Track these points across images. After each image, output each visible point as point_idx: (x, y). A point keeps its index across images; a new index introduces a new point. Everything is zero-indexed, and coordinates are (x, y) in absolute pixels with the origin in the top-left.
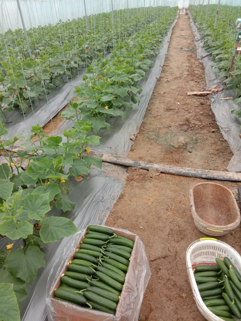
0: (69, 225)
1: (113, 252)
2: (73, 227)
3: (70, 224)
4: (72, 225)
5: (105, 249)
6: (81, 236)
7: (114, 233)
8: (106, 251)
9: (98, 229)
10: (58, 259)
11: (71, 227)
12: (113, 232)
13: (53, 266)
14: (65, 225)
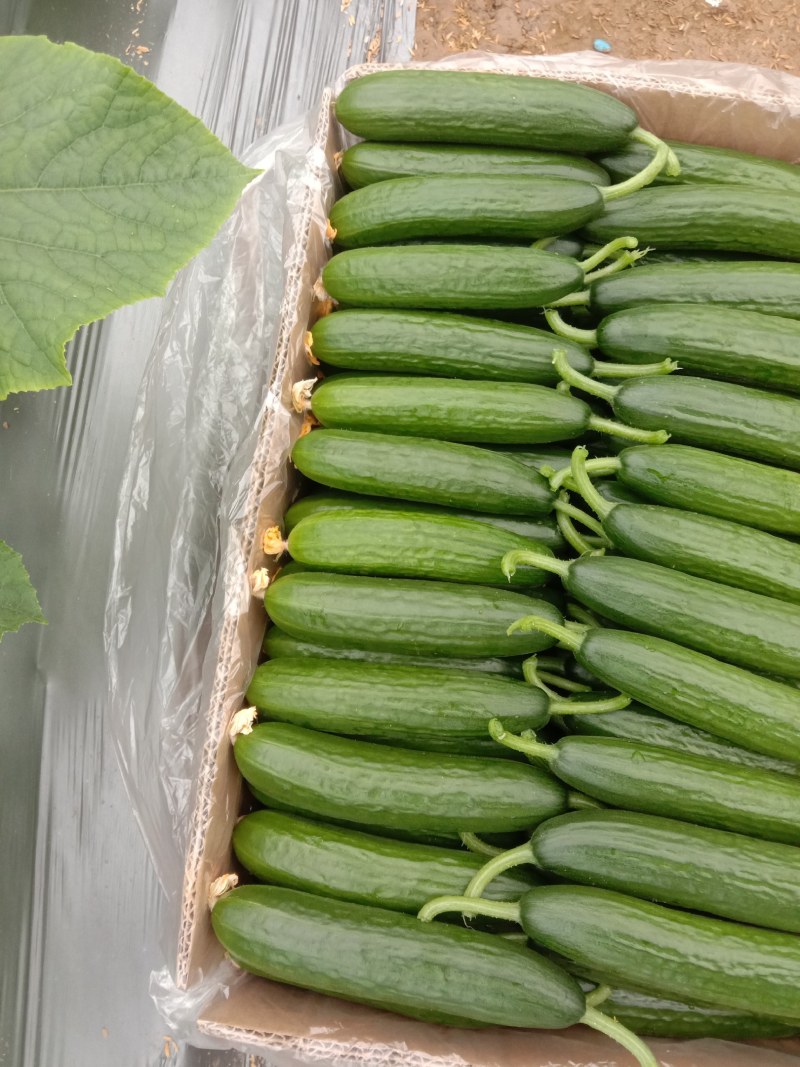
0: (119, 134)
1: (695, 367)
2: (182, 140)
3: (133, 118)
4: (159, 122)
5: (588, 335)
6: (299, 225)
7: (641, 133)
8: (599, 353)
9: (460, 107)
10: (143, 482)
11: (156, 153)
12: (627, 118)
13: (117, 553)
14: (83, 144)
